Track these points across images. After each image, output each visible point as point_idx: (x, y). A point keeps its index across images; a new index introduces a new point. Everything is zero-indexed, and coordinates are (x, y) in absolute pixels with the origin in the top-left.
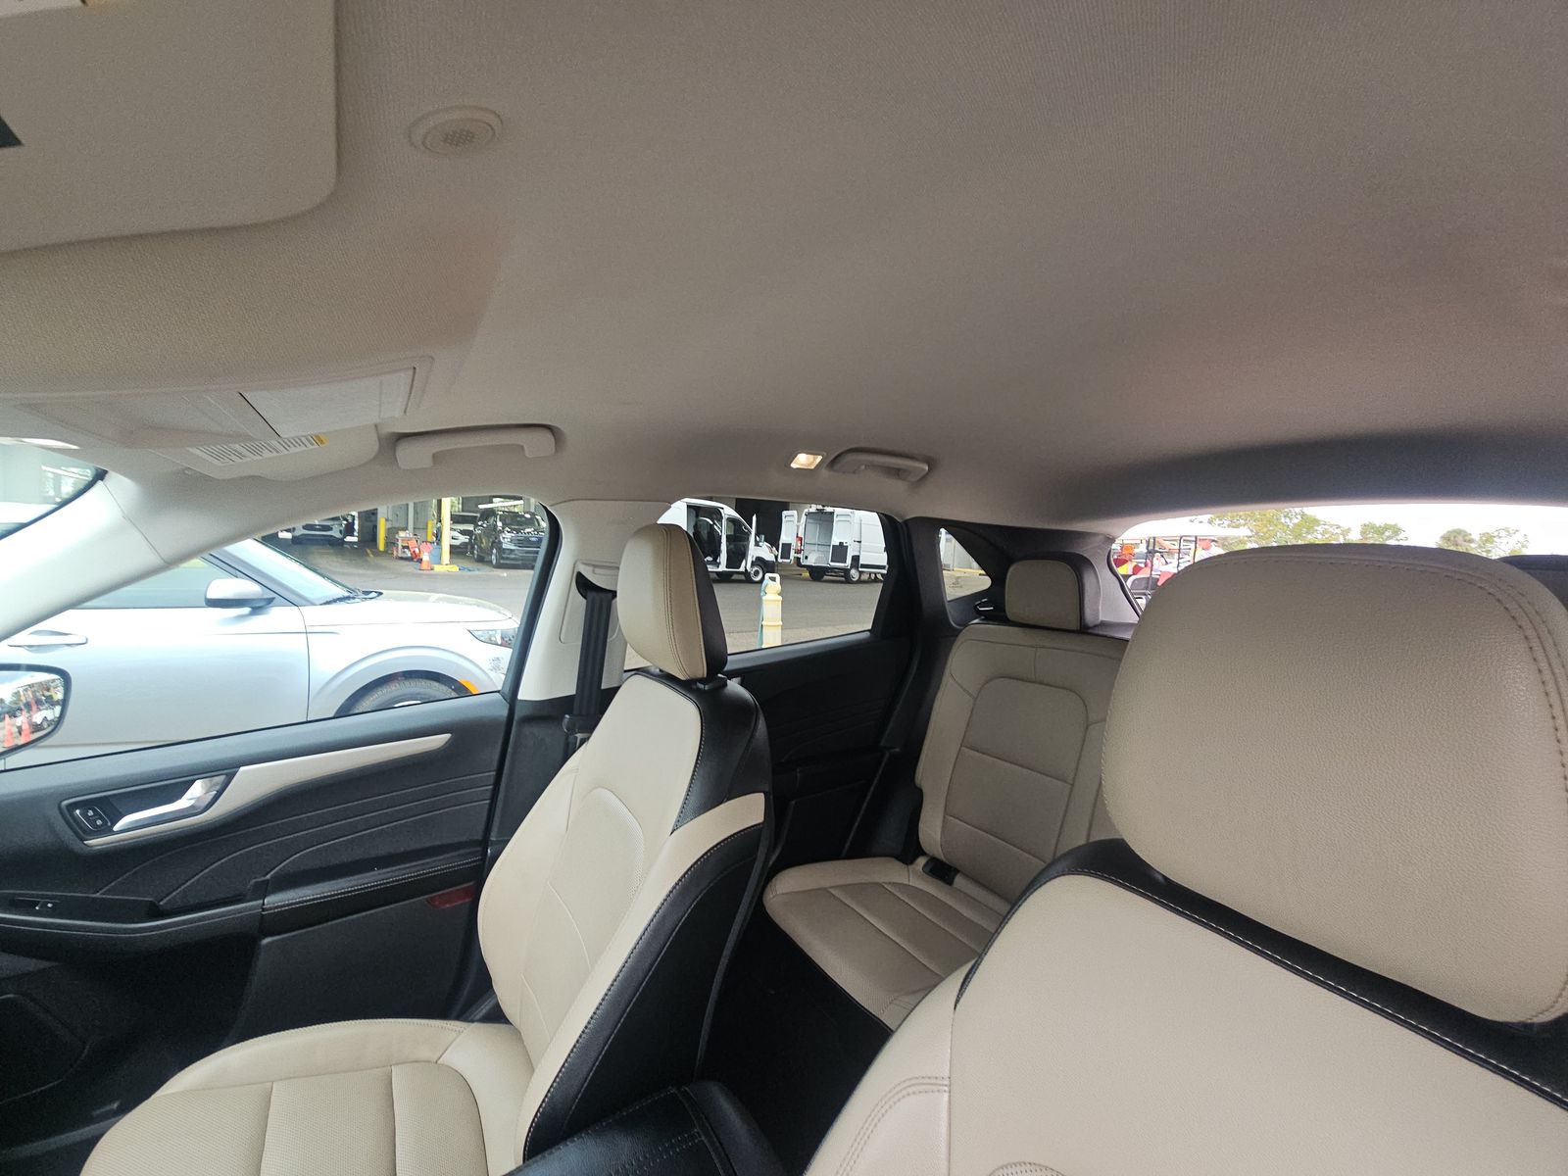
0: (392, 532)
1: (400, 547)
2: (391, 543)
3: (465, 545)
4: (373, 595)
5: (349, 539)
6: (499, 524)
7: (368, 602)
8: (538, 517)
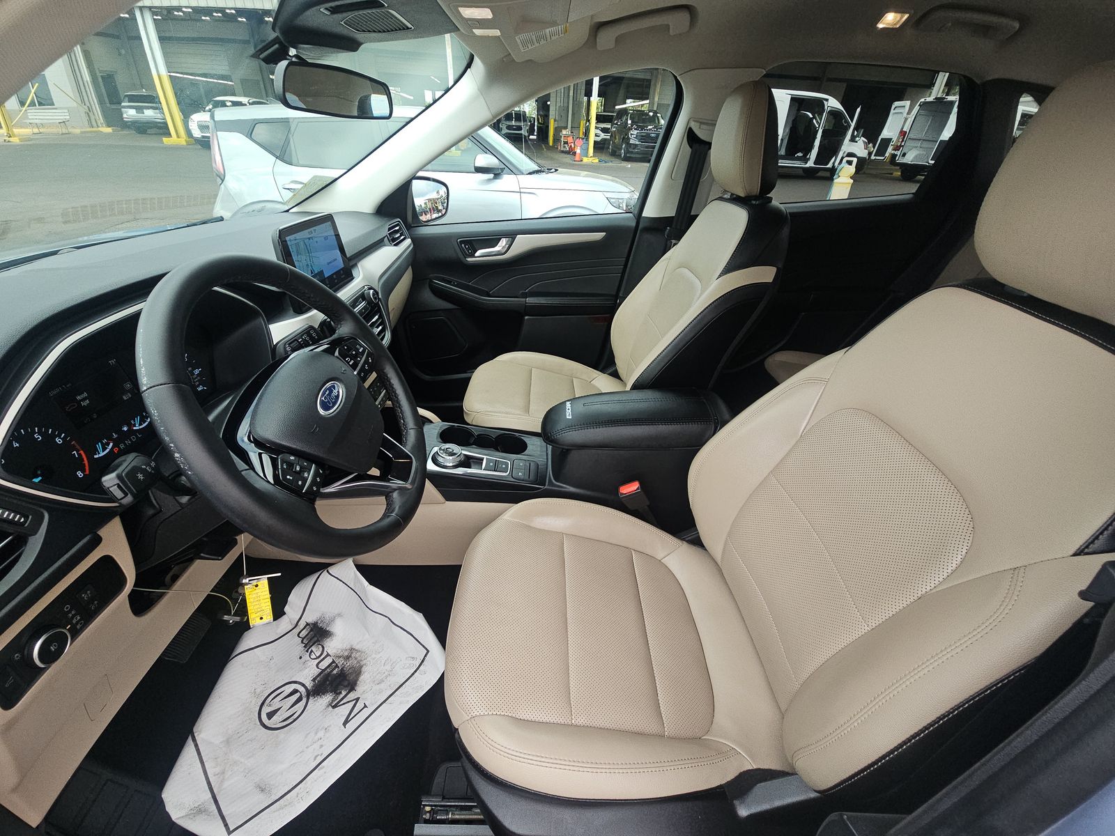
0: (558, 130)
1: (562, 143)
2: (557, 139)
3: (604, 140)
4: (553, 170)
5: (531, 137)
6: (629, 122)
7: (550, 174)
8: (658, 115)
